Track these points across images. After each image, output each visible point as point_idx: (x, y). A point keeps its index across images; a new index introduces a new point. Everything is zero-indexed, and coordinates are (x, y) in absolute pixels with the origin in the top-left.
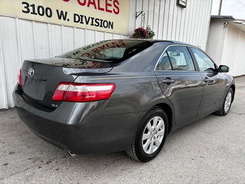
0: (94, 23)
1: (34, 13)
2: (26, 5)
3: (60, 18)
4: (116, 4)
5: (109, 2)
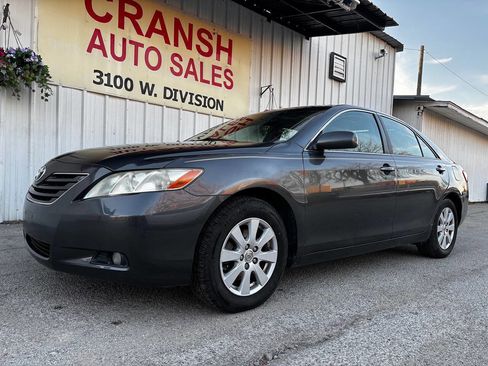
0: (194, 101)
1: (108, 85)
2: (98, 74)
3: (144, 92)
4: (228, 74)
5: (217, 71)
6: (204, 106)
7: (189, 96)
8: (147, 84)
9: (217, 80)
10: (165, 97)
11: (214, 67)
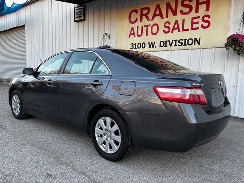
1: (136, 48)
2: (132, 45)
4: (206, 19)
5: (195, 21)
6: (185, 45)
7: (174, 42)
8: (152, 43)
9: (195, 26)
10: (161, 47)
11: (193, 19)
